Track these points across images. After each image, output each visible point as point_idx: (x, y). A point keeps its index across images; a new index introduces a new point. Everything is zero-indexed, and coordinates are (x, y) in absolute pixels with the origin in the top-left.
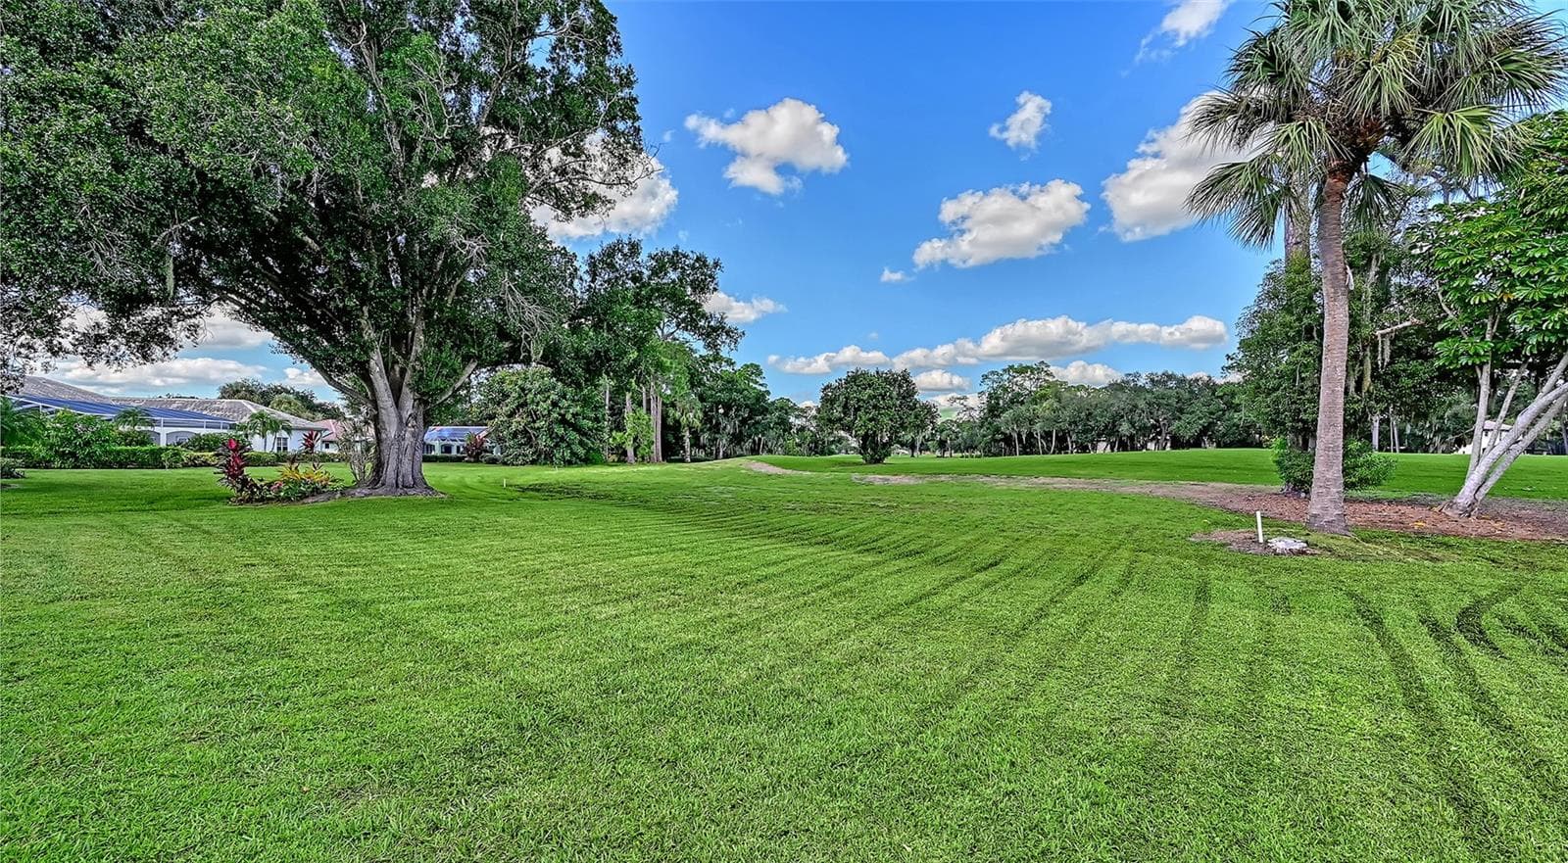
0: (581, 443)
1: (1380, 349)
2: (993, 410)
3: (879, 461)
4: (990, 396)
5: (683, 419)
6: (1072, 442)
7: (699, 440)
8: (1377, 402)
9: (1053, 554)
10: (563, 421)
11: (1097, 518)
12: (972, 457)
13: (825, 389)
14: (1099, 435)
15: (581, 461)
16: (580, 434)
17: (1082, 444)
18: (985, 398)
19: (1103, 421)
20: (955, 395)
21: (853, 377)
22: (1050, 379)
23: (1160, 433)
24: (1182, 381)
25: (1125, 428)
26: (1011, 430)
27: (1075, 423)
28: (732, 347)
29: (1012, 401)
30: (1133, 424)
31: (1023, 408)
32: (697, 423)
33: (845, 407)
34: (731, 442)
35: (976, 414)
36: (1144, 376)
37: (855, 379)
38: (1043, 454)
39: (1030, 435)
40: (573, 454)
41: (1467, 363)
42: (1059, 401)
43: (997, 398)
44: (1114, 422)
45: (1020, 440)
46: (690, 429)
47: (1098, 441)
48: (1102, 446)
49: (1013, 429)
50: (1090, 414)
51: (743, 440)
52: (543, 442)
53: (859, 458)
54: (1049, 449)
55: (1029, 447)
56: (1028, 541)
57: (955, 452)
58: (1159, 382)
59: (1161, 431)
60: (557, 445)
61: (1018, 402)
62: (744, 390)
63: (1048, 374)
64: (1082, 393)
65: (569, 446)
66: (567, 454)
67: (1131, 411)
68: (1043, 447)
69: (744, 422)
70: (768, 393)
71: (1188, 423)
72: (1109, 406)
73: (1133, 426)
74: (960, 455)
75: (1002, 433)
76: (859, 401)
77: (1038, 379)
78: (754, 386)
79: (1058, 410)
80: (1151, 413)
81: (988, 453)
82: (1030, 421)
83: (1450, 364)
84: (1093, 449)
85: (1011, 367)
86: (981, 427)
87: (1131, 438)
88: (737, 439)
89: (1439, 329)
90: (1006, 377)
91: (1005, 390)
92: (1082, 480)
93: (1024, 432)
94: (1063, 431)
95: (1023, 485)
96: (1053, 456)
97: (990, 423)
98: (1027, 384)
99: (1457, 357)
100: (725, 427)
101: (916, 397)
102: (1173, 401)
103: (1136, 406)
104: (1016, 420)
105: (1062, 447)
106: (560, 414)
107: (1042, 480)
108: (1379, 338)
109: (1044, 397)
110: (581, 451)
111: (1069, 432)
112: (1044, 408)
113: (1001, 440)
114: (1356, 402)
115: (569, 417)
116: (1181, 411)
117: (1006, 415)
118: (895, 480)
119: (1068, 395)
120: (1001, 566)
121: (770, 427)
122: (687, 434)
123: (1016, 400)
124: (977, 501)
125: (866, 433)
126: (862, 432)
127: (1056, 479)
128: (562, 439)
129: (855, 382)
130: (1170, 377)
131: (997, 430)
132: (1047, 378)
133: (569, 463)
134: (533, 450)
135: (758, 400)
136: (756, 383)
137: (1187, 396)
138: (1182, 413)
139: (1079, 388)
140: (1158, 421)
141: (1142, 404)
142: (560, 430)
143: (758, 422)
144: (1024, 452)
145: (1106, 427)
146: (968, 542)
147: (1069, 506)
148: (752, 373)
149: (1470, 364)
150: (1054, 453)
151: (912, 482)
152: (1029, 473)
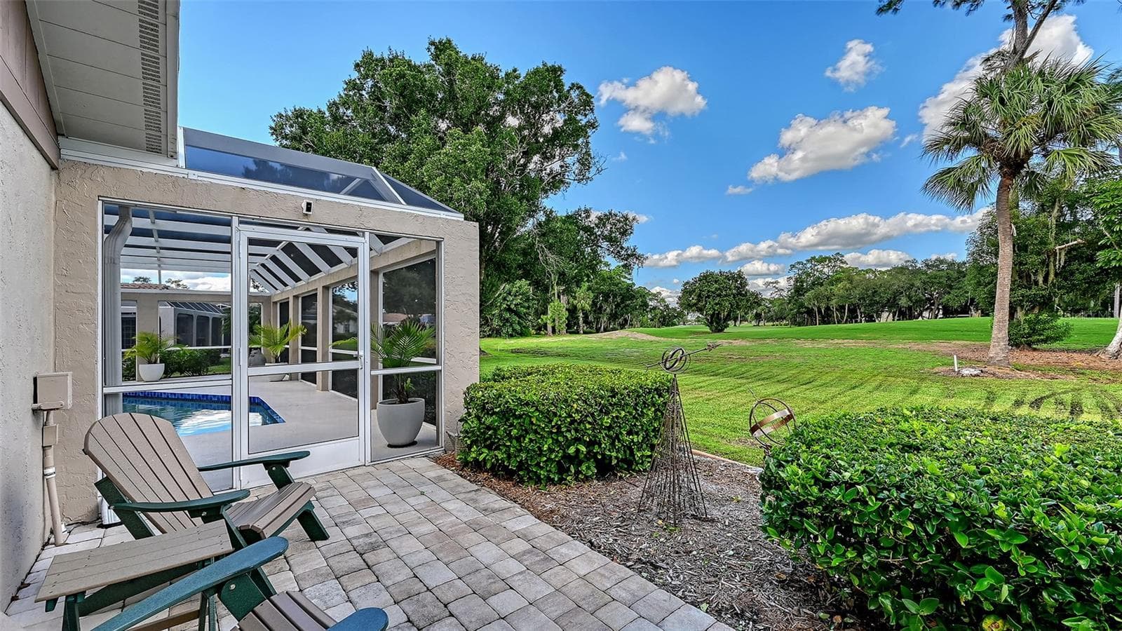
0: (519, 323)
1: (1058, 258)
2: (799, 290)
3: (721, 331)
4: (797, 281)
5: (579, 306)
6: (861, 313)
7: (588, 318)
8: (1059, 289)
9: (840, 379)
10: (509, 309)
11: (869, 362)
12: (781, 325)
13: (685, 284)
14: (883, 307)
15: (518, 333)
16: (519, 318)
17: (868, 314)
18: (792, 283)
19: (886, 297)
20: (770, 280)
21: (704, 276)
22: (844, 266)
23: (933, 304)
24: (952, 264)
25: (903, 302)
26: (813, 305)
27: (863, 298)
28: (640, 265)
29: (813, 284)
30: (910, 298)
31: (822, 289)
32: (588, 307)
33: (699, 296)
34: (609, 319)
35: (785, 294)
36: (920, 262)
37: (706, 278)
38: (838, 323)
39: (828, 309)
40: (514, 330)
41: (1115, 265)
42: (851, 283)
43: (802, 282)
44: (894, 298)
45: (820, 312)
46: (583, 311)
47: (882, 311)
48: (885, 315)
49: (814, 304)
50: (876, 292)
51: (617, 318)
52: (496, 323)
53: (707, 329)
54: (842, 318)
55: (826, 318)
56: (827, 373)
57: (767, 322)
58: (933, 266)
59: (934, 303)
60: (504, 325)
61: (818, 284)
62: (619, 284)
63: (842, 263)
64: (871, 275)
65: (511, 325)
66: (510, 330)
67: (909, 288)
68: (837, 316)
69: (618, 306)
70: (634, 284)
71: (956, 296)
72: (891, 286)
73: (910, 300)
74: (772, 323)
75: (805, 307)
76: (709, 291)
77: (834, 266)
78: (625, 280)
79: (850, 289)
80: (925, 289)
81: (795, 323)
82: (828, 298)
83: (1106, 265)
84: (877, 318)
85: (813, 258)
86: (789, 303)
87: (910, 308)
88: (613, 317)
89: (1099, 244)
90: (809, 265)
91: (808, 275)
92: (864, 341)
93: (823, 306)
94: (853, 305)
95: (822, 345)
96: (845, 325)
97: (796, 300)
98: (826, 270)
99: (1109, 261)
100: (606, 309)
101: (747, 287)
102: (944, 280)
103: (913, 285)
104: (817, 297)
105: (853, 317)
106: (507, 305)
107: (836, 341)
108: (1058, 251)
109: (839, 280)
110: (518, 327)
111: (858, 306)
112: (839, 289)
113: (805, 312)
114: (1043, 290)
115: (512, 306)
116: (951, 287)
117: (809, 294)
118: (737, 343)
119: (858, 278)
120: (813, 383)
121: (636, 309)
122: (581, 314)
123: (818, 283)
124: (794, 354)
125: (714, 313)
126: (711, 312)
127: (846, 341)
128: (507, 320)
129: (706, 279)
130: (942, 262)
131: (802, 305)
132: (842, 265)
133: (511, 336)
134: (489, 328)
135: (628, 289)
136: (626, 277)
137: (956, 275)
138: (951, 289)
139: (867, 272)
140: (932, 295)
141: (918, 283)
142: (507, 315)
143: (628, 305)
144: (823, 322)
145: (889, 300)
146: (794, 374)
147: (853, 356)
148: (623, 271)
149: (1117, 265)
150: (846, 323)
151: (748, 344)
152: (827, 337)
